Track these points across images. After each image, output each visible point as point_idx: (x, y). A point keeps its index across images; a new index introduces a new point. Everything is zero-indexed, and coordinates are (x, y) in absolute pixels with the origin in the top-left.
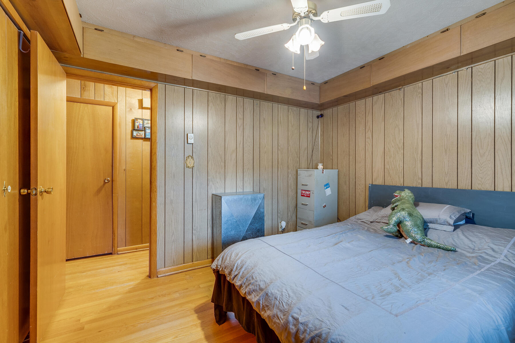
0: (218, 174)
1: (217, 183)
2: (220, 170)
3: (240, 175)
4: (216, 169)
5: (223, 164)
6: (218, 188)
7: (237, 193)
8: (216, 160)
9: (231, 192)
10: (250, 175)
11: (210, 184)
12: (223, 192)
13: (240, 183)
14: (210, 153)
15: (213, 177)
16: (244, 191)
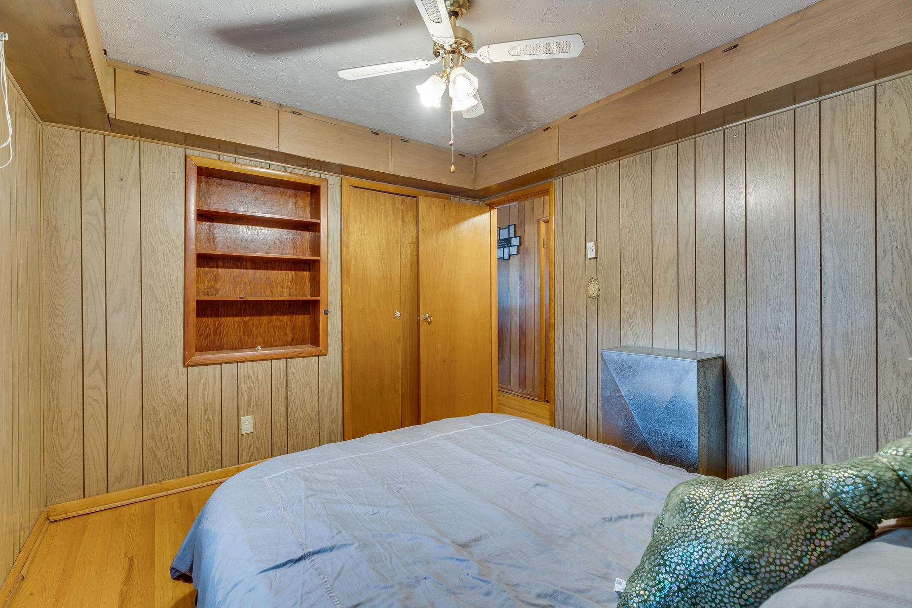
0: (638, 310)
1: (638, 326)
2: (642, 302)
3: (687, 314)
4: (635, 300)
5: (648, 290)
6: (638, 336)
7: (681, 354)
8: (635, 282)
9: (666, 348)
10: (714, 316)
11: (625, 327)
12: (649, 346)
13: (687, 332)
14: (625, 272)
15: (630, 315)
16: (698, 350)
